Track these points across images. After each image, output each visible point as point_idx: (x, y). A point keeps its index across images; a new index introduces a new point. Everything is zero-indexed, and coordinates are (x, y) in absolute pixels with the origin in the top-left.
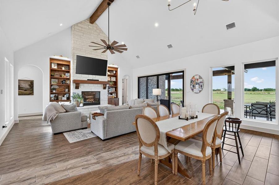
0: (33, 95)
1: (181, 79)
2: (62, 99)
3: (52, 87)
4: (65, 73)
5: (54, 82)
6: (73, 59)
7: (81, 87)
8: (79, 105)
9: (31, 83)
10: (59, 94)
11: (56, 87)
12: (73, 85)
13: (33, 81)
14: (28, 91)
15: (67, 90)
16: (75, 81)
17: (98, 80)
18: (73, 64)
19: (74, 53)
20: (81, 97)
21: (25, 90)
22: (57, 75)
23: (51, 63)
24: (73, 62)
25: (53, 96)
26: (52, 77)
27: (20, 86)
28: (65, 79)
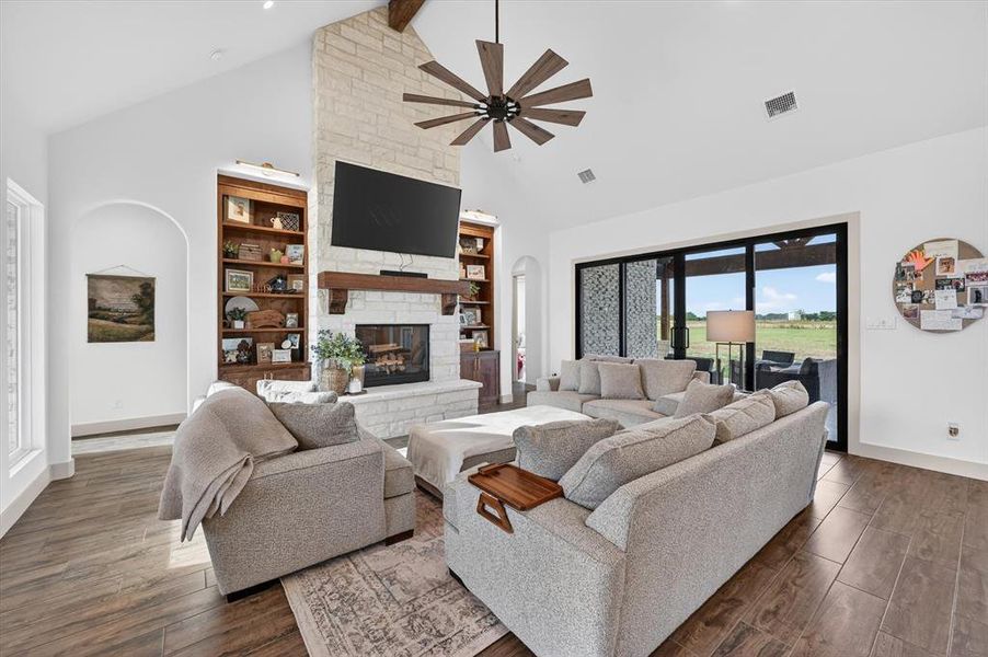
0: (153, 339)
1: (831, 262)
2: (271, 357)
3: (229, 308)
4: (283, 244)
5: (239, 282)
6: (319, 183)
7: (355, 307)
8: (347, 386)
9: (145, 291)
10: (258, 338)
11: (249, 305)
12: (321, 297)
13: (153, 279)
14: (131, 323)
15: (291, 320)
16: (327, 279)
17: (425, 276)
18: (320, 203)
19: (322, 156)
20: (354, 348)
21: (120, 321)
22: (249, 252)
23: (223, 200)
24: (321, 193)
25: (231, 344)
26: (227, 261)
27: (98, 302)
28: (285, 272)
